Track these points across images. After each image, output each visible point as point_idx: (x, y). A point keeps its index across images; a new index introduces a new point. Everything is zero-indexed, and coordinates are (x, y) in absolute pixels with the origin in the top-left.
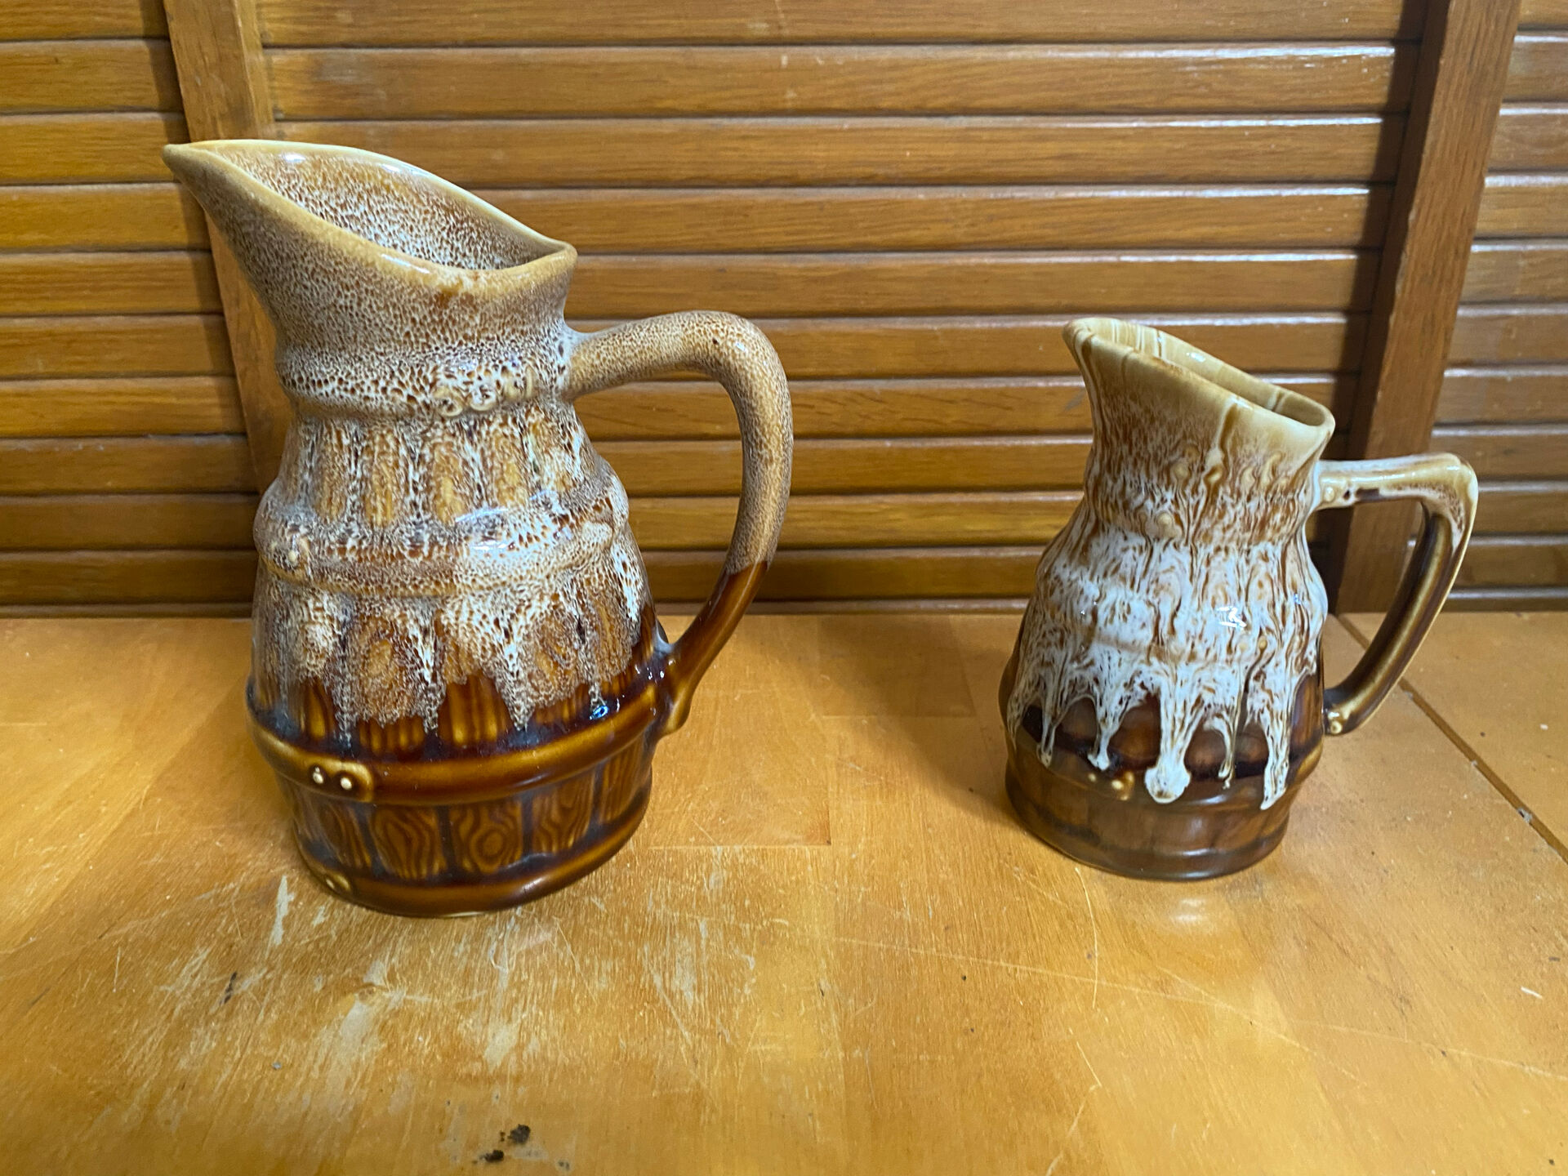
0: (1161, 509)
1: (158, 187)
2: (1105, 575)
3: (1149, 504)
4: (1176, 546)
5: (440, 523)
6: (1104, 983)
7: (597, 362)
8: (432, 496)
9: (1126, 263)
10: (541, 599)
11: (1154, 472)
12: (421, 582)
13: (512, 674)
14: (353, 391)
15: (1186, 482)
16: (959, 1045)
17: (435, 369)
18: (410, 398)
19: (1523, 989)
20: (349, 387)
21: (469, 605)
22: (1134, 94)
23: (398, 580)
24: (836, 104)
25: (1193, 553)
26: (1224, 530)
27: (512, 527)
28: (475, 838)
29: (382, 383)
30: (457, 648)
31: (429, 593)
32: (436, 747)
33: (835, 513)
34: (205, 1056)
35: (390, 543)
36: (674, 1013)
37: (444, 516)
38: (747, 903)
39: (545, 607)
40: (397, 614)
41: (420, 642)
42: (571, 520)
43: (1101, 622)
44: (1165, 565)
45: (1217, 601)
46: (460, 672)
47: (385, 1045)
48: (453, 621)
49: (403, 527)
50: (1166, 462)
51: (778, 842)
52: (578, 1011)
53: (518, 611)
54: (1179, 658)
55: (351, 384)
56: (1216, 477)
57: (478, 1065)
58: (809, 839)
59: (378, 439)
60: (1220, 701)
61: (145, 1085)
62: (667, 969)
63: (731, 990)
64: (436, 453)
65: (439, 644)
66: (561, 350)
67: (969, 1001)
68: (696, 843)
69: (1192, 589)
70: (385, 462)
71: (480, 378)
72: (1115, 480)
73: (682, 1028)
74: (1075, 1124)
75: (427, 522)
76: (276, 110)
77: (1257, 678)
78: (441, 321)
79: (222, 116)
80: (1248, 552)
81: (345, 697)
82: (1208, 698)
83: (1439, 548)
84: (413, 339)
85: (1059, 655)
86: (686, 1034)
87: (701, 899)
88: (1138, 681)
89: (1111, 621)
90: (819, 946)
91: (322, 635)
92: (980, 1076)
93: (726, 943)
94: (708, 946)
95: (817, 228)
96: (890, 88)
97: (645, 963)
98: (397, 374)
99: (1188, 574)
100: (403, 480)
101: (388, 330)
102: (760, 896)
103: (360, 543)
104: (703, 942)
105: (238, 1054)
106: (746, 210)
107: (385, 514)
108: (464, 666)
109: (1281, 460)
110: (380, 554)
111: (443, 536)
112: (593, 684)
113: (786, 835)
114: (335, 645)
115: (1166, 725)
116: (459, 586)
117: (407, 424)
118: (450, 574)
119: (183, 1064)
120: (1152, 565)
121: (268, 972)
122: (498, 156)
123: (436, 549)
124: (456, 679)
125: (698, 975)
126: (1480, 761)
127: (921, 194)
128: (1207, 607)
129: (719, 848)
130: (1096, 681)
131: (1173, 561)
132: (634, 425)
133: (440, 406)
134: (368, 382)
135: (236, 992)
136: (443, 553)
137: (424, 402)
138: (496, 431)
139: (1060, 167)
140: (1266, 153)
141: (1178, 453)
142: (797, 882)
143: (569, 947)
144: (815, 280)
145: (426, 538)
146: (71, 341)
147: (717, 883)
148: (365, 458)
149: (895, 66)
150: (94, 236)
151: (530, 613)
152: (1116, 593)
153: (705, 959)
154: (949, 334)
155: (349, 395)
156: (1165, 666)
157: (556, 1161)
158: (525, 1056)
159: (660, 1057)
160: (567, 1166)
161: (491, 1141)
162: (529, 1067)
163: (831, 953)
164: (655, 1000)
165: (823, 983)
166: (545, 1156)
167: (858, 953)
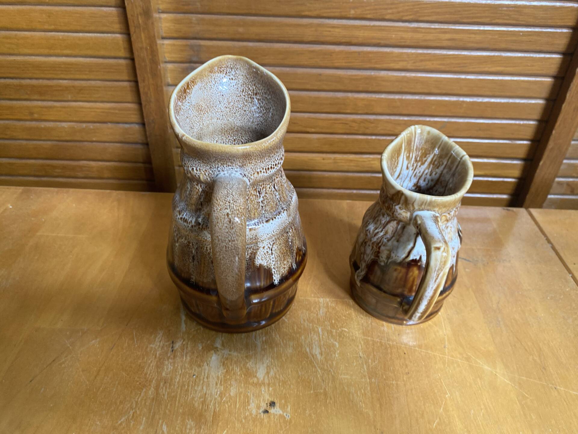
1: (114, 35)
6: (450, 358)
9: (469, 79)
16: (405, 379)
22: (481, 17)
24: (369, 16)
33: (351, 161)
34: (170, 371)
36: (315, 363)
38: (333, 321)
47: (225, 370)
52: (284, 360)
57: (256, 379)
61: (154, 381)
62: (310, 345)
63: (331, 355)
67: (407, 362)
68: (314, 297)
73: (317, 368)
74: (442, 408)
76: (159, 9)
79: (141, 14)
86: (319, 370)
87: (318, 320)
90: (358, 340)
92: (412, 390)
93: (328, 338)
94: (322, 338)
95: (357, 61)
96: (389, 11)
97: (303, 343)
102: (337, 319)
104: (321, 336)
105: (180, 372)
106: (331, 53)
119: (164, 374)
121: (183, 341)
122: (241, 30)
125: (321, 349)
126: (573, 275)
127: (396, 51)
129: (322, 299)
135: (175, 348)
139: (449, 43)
140: (527, 41)
142: (349, 314)
143: (278, 336)
144: (354, 79)
146: (81, 90)
147: (323, 313)
150: (90, 52)
153: (322, 343)
154: (401, 100)
157: (285, 414)
158: (270, 376)
159: (312, 378)
160: (289, 416)
161: (264, 406)
162: (272, 380)
163: (362, 343)
164: (308, 358)
165: (360, 354)
166: (281, 412)
167: (371, 343)
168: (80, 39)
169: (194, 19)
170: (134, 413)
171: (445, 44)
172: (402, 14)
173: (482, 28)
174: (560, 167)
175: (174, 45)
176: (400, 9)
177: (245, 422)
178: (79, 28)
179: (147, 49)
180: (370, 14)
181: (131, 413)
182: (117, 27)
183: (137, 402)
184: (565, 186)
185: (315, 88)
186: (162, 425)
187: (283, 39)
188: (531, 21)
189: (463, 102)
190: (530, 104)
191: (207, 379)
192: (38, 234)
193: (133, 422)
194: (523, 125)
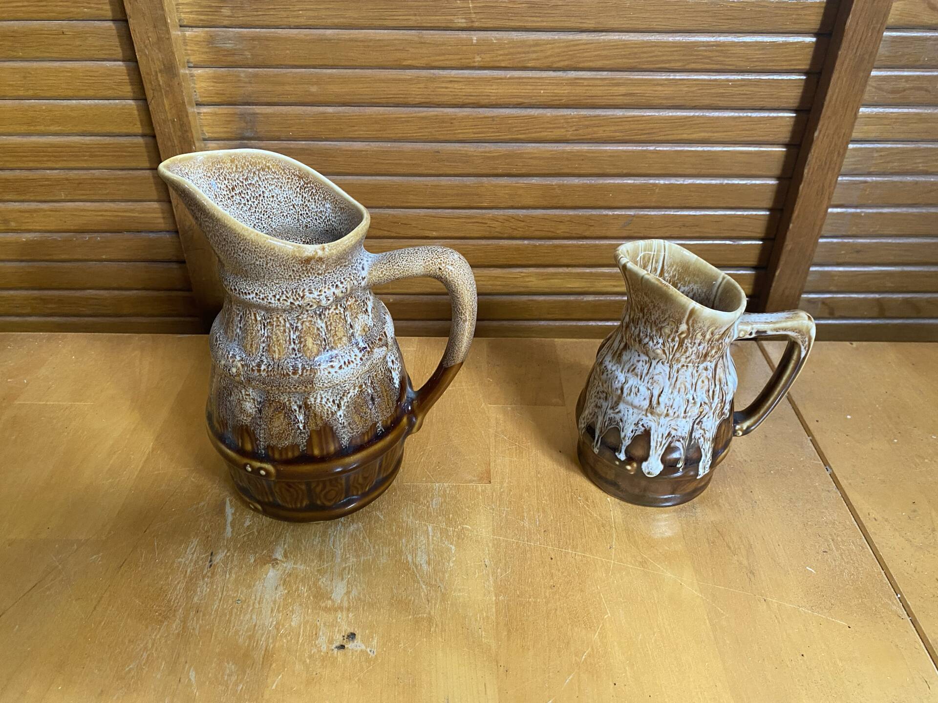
0: (656, 347)
1: (124, 102)
2: (628, 371)
3: (651, 343)
4: (663, 363)
5: (306, 358)
6: (616, 562)
7: (381, 276)
8: (302, 346)
9: (660, 151)
10: (354, 389)
11: (654, 329)
12: (298, 386)
13: (341, 424)
14: (263, 299)
15: (669, 336)
16: (547, 594)
17: (304, 290)
18: (291, 303)
19: (807, 568)
20: (261, 297)
21: (321, 395)
22: (669, 61)
23: (287, 386)
24: (503, 65)
25: (671, 367)
26: (686, 358)
27: (340, 357)
28: (323, 493)
29: (278, 297)
30: (315, 414)
31: (302, 391)
32: (306, 458)
34: (205, 595)
35: (282, 368)
36: (418, 575)
37: (308, 355)
38: (451, 516)
39: (356, 392)
40: (286, 400)
41: (297, 412)
42: (368, 349)
43: (625, 395)
44: (657, 371)
45: (681, 390)
46: (317, 425)
47: (286, 591)
48: (313, 402)
49: (288, 360)
50: (660, 326)
51: (466, 482)
52: (374, 574)
53: (343, 395)
54: (661, 415)
55: (262, 296)
56: (683, 336)
57: (330, 602)
58: (480, 480)
59: (275, 319)
60: (680, 434)
61: (181, 610)
62: (414, 551)
63: (444, 564)
64: (304, 326)
65: (306, 412)
66: (363, 269)
67: (553, 571)
68: (426, 482)
69: (669, 383)
70: (279, 330)
71: (325, 292)
72: (636, 328)
73: (422, 584)
74: (597, 633)
75: (300, 357)
76: (188, 62)
77: (697, 424)
78: (307, 269)
79: (161, 71)
80: (698, 367)
81: (261, 435)
82: (673, 433)
83: (795, 357)
84: (293, 277)
85: (605, 404)
86: (424, 587)
87: (429, 514)
88: (641, 423)
89: (630, 394)
90: (485, 540)
91: (249, 407)
92: (556, 610)
93: (441, 538)
94: (433, 539)
95: (490, 130)
96: (534, 56)
97: (404, 548)
98: (285, 293)
99: (668, 376)
100: (288, 338)
101: (281, 274)
102: (457, 513)
103: (268, 368)
104: (430, 538)
105: (220, 595)
107: (279, 354)
108: (319, 422)
109: (716, 329)
110: (278, 373)
111: (308, 364)
112: (378, 422)
113: (469, 477)
114: (256, 411)
115: (653, 444)
116: (316, 388)
117: (289, 313)
118: (312, 382)
119: (196, 599)
120: (651, 371)
121: (227, 552)
123: (305, 371)
124: (314, 428)
125: (429, 556)
126: (813, 437)
127: (549, 112)
128: (676, 392)
129: (437, 484)
130: (621, 420)
131: (661, 370)
132: (389, 231)
133: (306, 306)
134: (270, 296)
135: (214, 562)
136: (308, 373)
137: (298, 305)
138: (332, 312)
139: (627, 100)
140: (740, 94)
141: (666, 323)
142: (475, 505)
143: (368, 540)
144: (488, 158)
145: (300, 366)
146: (79, 183)
147: (436, 504)
148: (269, 327)
149: (537, 44)
151: (349, 396)
152: (633, 381)
153: (432, 546)
154: (561, 186)
155: (261, 301)
156: (654, 418)
157: (368, 650)
158: (351, 597)
159: (413, 598)
160: (373, 652)
161: (339, 640)
162: (353, 603)
163: (491, 545)
164: (409, 569)
165: (486, 560)
166: (363, 647)
167: (503, 544)
168: (72, 109)
169: (242, 75)
170: (148, 656)
171: (619, 100)
172: (551, 59)
173: (672, 76)
174: (805, 278)
175: (216, 114)
176: (549, 53)
177: (310, 662)
178: (70, 93)
179: (174, 121)
180: (503, 60)
181: (145, 655)
182: (128, 89)
183: (155, 640)
184: (820, 305)
185: (433, 172)
186: (188, 672)
187: (378, 101)
188: (743, 64)
189: (654, 185)
190: (755, 185)
191: (259, 604)
192: (17, 402)
193: (147, 669)
194: (747, 217)
